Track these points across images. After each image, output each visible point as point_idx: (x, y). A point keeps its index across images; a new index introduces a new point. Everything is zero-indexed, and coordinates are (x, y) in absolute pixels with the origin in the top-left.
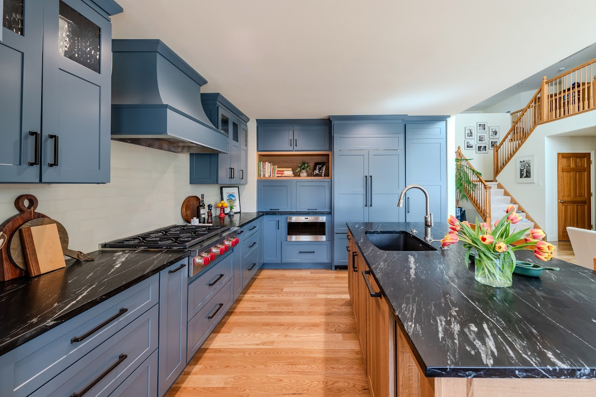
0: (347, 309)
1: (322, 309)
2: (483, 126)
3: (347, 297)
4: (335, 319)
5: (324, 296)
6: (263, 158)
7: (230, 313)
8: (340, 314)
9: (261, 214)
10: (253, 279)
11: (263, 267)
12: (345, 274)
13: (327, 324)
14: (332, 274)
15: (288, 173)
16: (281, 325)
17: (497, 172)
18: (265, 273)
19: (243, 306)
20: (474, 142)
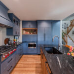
0: (40, 66)
1: (35, 66)
2: (65, 24)
3: (40, 62)
4: (38, 69)
5: (35, 62)
6: (23, 30)
7: (15, 67)
8: (39, 67)
9: (23, 42)
10: (21, 58)
11: (23, 54)
12: (40, 56)
13: (36, 70)
14: (37, 56)
15: (28, 33)
16: (26, 71)
17: (68, 33)
18: (24, 56)
19: (18, 65)
20: (63, 27)
